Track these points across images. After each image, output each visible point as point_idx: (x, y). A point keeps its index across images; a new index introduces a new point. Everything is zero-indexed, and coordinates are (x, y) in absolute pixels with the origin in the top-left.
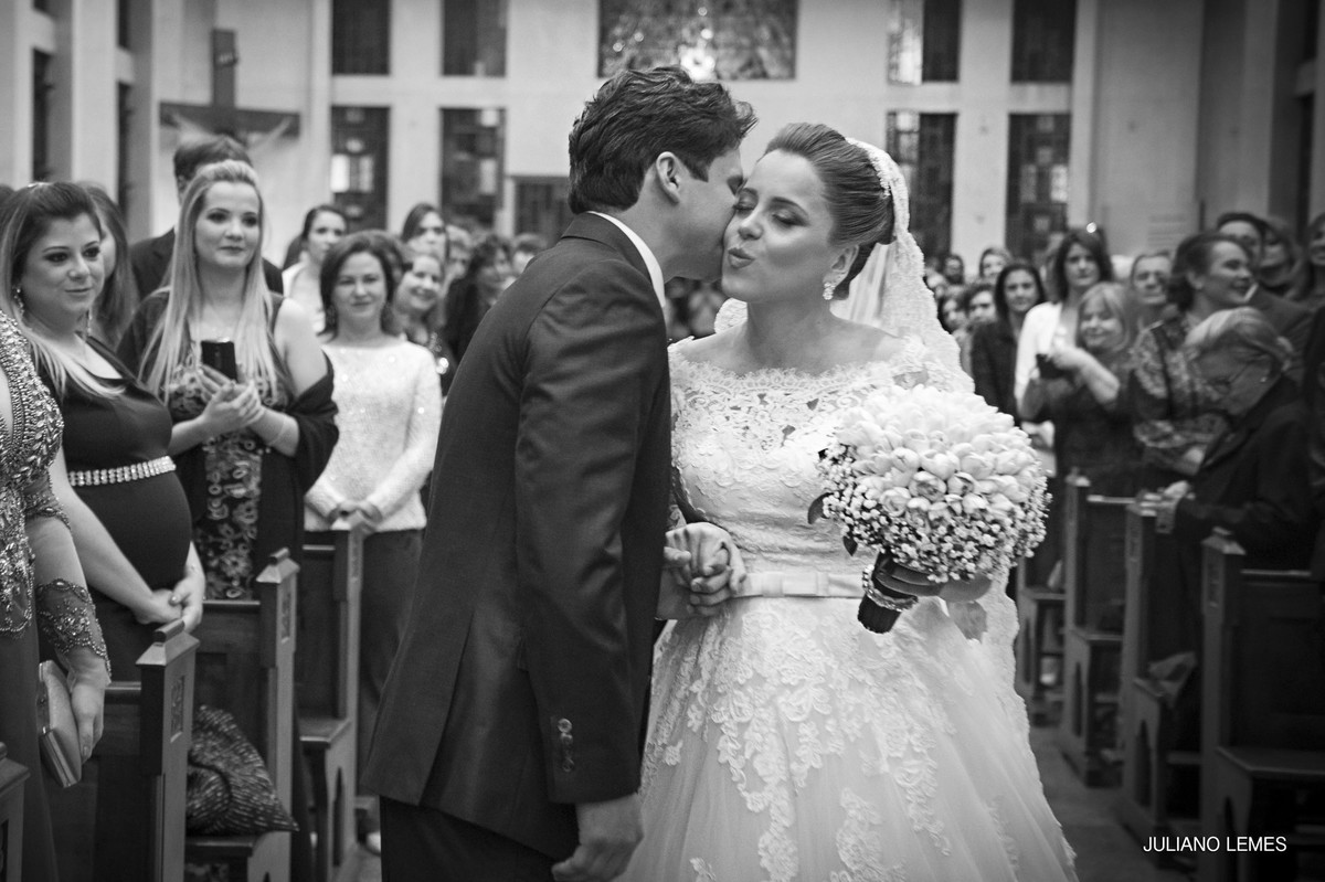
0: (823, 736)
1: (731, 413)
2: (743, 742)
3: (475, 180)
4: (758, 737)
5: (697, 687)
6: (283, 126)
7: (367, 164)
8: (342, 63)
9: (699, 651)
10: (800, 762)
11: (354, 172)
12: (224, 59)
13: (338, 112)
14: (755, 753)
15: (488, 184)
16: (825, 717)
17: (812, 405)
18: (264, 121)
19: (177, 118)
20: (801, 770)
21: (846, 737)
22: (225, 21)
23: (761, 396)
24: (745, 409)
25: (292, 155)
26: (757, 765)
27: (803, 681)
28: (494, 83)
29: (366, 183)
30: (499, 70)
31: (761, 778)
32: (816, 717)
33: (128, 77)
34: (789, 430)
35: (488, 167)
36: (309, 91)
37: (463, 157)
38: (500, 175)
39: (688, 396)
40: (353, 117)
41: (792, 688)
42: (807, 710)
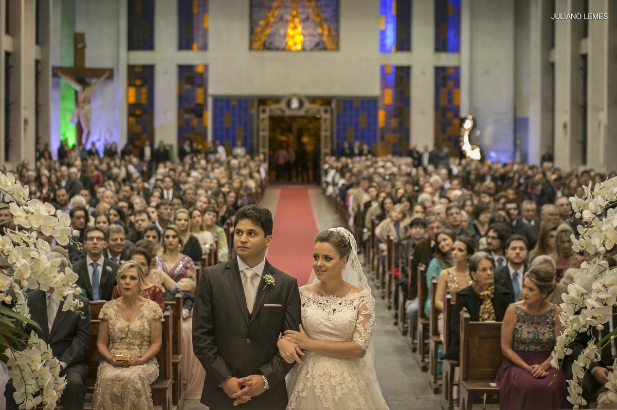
0: (342, 389)
1: (319, 305)
2: (323, 390)
3: (194, 98)
4: (326, 389)
5: (308, 376)
6: (107, 75)
7: (144, 90)
8: (133, 45)
9: (308, 366)
10: (336, 395)
11: (138, 95)
12: (79, 46)
13: (131, 68)
14: (326, 393)
15: (200, 100)
16: (342, 384)
17: (340, 304)
18: (98, 73)
19: (59, 73)
20: (336, 398)
21: (349, 388)
22: (79, 29)
23: (327, 301)
24: (323, 304)
25: (110, 88)
26: (326, 396)
27: (336, 375)
28: (202, 54)
29: (144, 99)
30: (204, 48)
31: (327, 399)
32: (340, 384)
33: (39, 57)
34: (334, 310)
35: (200, 91)
36: (118, 59)
37: (188, 87)
38: (205, 94)
39: (308, 299)
40: (137, 70)
41: (334, 377)
42: (338, 382)
